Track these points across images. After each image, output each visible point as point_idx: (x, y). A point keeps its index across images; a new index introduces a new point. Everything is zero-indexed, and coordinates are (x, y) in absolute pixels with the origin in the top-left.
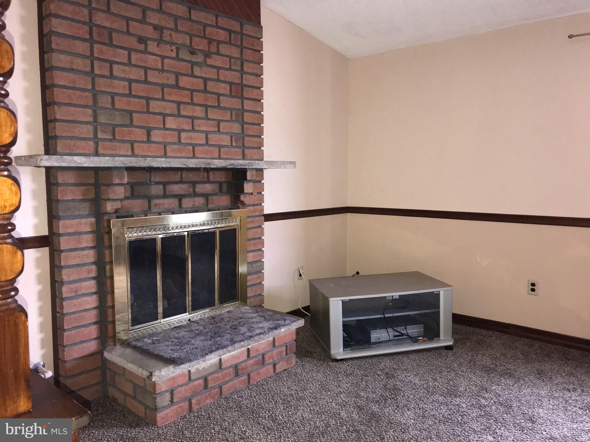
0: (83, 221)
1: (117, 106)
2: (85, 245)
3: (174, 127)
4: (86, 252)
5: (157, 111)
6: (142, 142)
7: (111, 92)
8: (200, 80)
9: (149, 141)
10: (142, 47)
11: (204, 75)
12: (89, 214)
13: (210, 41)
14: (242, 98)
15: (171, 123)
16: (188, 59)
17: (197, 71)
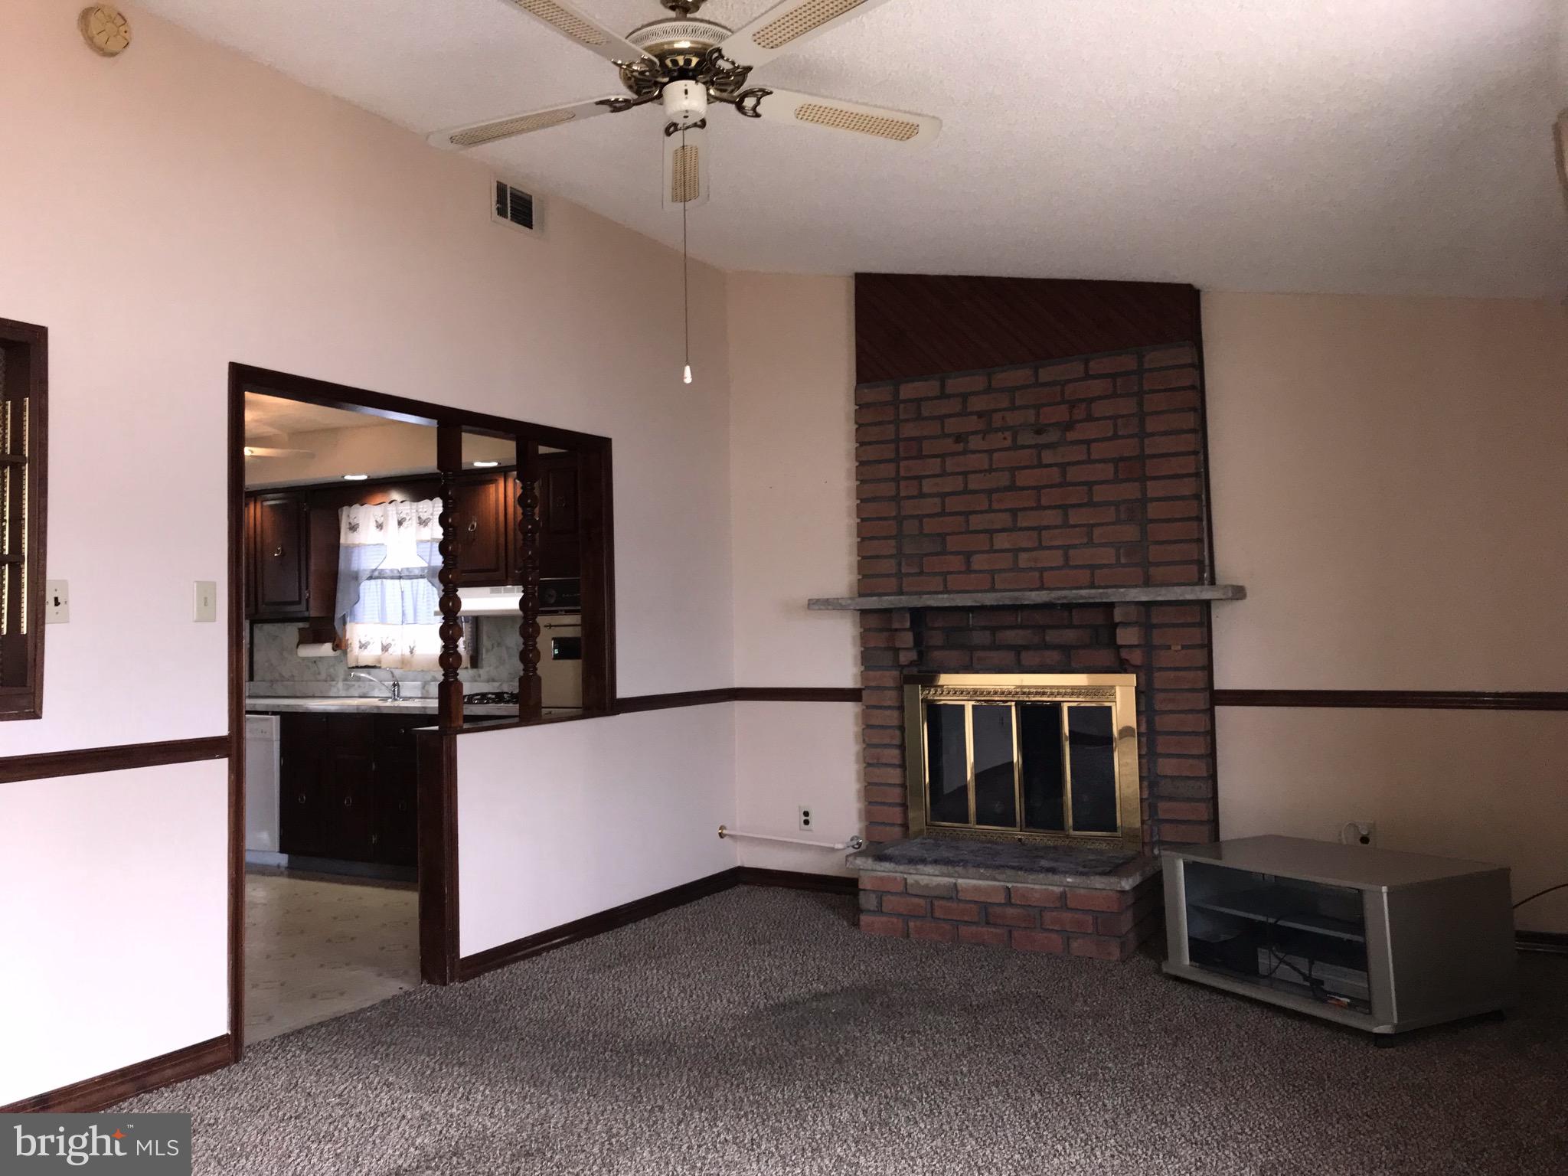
0: (887, 673)
1: (926, 531)
2: (888, 703)
3: (1007, 546)
4: (888, 712)
5: (980, 527)
6: (960, 572)
7: (918, 515)
8: (1055, 469)
9: (969, 570)
10: (960, 447)
11: (1060, 460)
12: (892, 666)
13: (1073, 405)
14: (1143, 479)
15: (1002, 541)
16: (1033, 443)
17: (1048, 457)
